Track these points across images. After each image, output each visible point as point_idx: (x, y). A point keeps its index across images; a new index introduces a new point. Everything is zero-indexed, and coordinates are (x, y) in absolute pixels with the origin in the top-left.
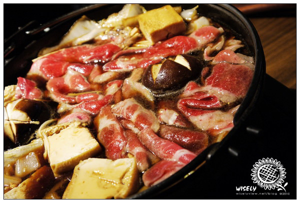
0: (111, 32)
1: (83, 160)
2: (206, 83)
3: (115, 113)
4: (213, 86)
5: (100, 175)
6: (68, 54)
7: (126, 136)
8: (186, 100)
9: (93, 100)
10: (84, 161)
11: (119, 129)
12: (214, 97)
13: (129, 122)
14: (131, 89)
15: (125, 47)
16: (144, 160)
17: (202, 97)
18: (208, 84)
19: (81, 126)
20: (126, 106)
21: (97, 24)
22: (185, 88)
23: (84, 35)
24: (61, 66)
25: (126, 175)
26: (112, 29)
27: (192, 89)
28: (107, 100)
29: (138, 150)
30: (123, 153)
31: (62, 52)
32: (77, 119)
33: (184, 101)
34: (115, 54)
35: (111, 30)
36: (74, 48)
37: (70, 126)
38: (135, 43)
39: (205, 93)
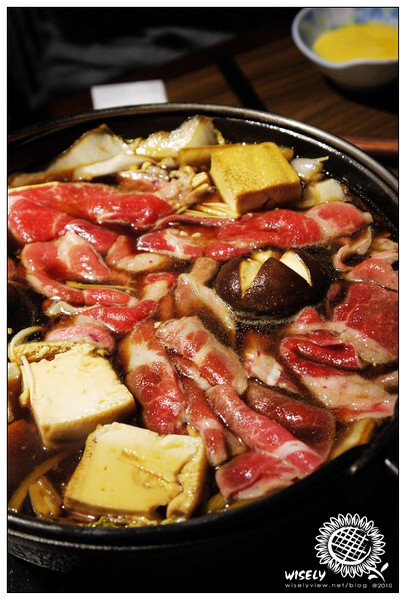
0: (154, 170)
1: (103, 425)
2: (336, 316)
3: (164, 340)
4: (348, 325)
5: (137, 459)
6: (63, 196)
7: (183, 392)
8: (298, 341)
9: (119, 306)
10: (105, 426)
11: (172, 376)
12: (350, 347)
13: (191, 364)
14: (193, 297)
15: (181, 207)
16: (221, 445)
17: (327, 342)
18: (339, 319)
19: (94, 353)
20: (186, 332)
21: (125, 145)
22: (297, 317)
23: (98, 162)
24: (50, 218)
25: (185, 468)
26: (156, 161)
27: (310, 322)
28: (148, 311)
29: (208, 423)
30: (179, 424)
31: (53, 190)
32: (88, 339)
33: (292, 341)
34: (162, 218)
35: (153, 165)
36: (78, 186)
37: (75, 349)
38: (201, 204)
39: (332, 335)
